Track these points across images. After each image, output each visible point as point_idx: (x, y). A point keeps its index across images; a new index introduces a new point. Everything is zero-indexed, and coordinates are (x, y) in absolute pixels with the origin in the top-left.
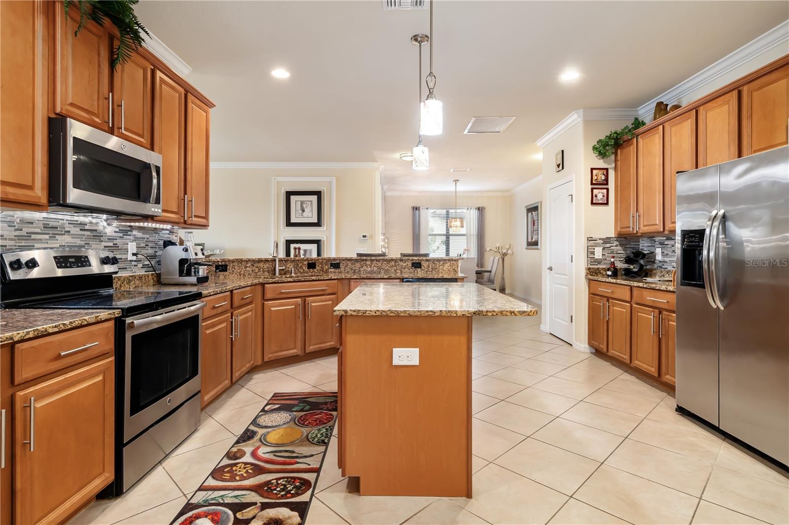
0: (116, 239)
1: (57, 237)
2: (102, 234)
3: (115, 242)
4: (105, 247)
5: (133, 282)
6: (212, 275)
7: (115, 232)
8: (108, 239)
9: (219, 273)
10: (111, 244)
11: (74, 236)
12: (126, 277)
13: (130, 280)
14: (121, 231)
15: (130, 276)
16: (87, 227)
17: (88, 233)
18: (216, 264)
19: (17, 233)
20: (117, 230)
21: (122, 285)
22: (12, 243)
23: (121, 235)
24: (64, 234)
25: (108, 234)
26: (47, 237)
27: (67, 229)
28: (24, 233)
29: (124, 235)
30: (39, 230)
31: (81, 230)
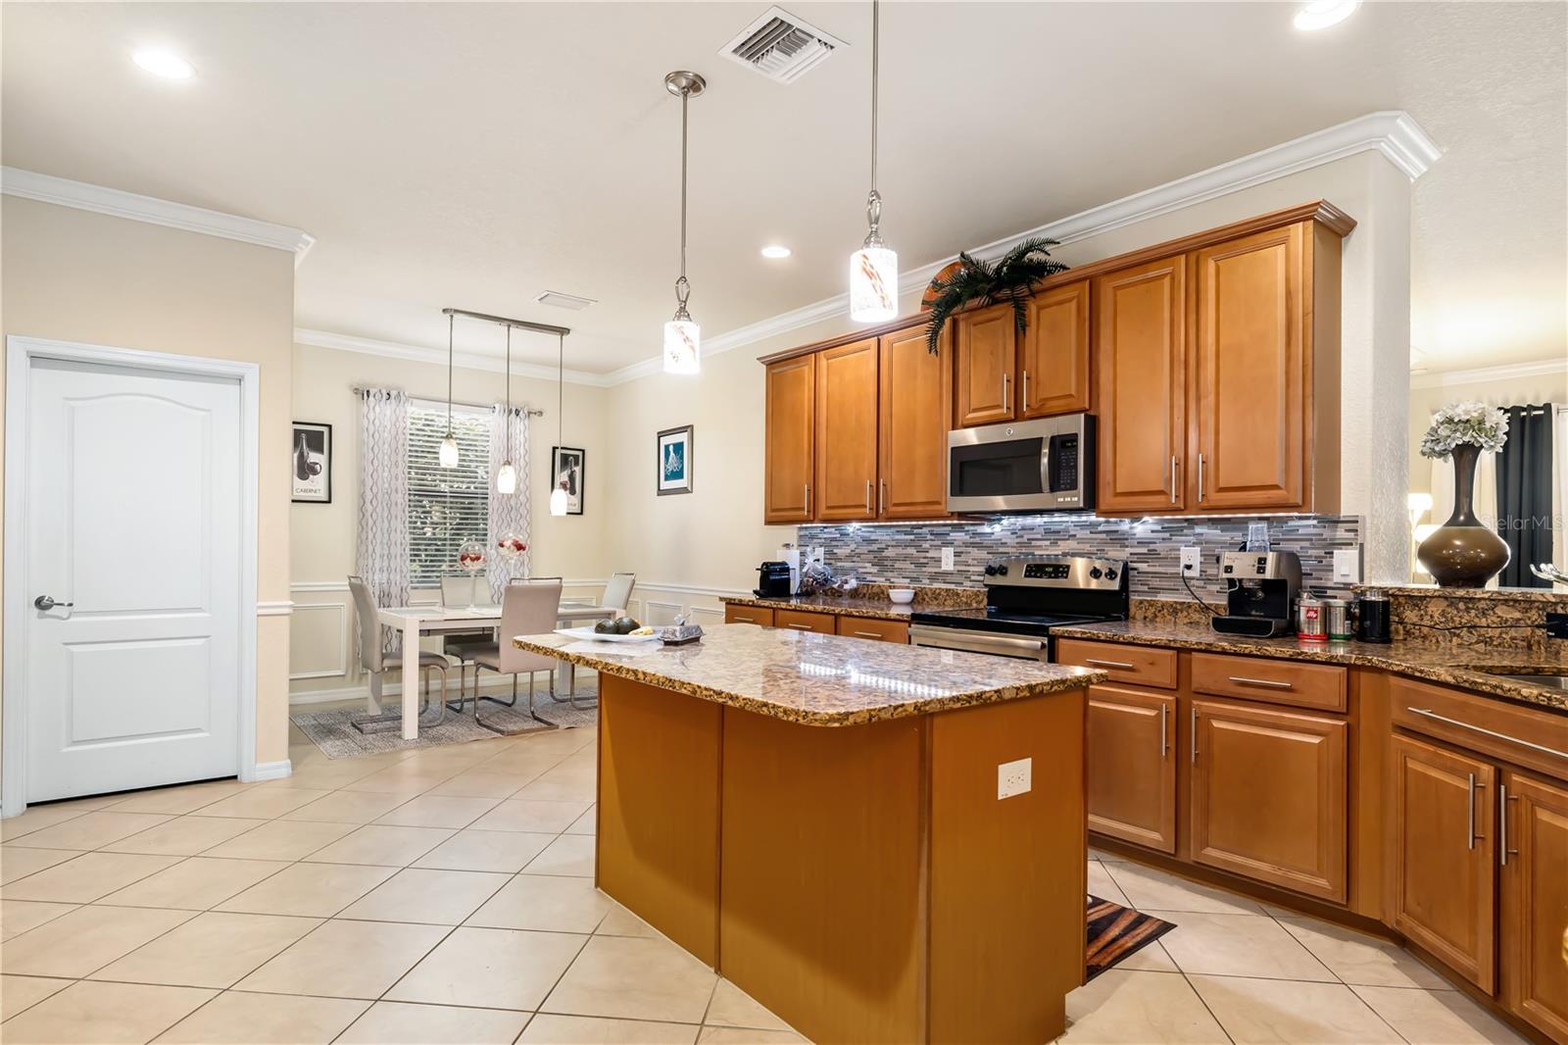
0: (1155, 543)
1: (1059, 542)
2: (1126, 537)
3: (1152, 547)
4: (1131, 554)
5: (1185, 613)
6: (1539, 643)
7: (1152, 532)
8: (1138, 543)
9: (1559, 641)
10: (1144, 550)
11: (1081, 541)
12: (1167, 602)
13: (1176, 608)
14: (1164, 530)
15: (1176, 602)
16: (1100, 529)
17: (1104, 536)
18: (1549, 610)
19: (1018, 540)
20: (1159, 528)
21: (1159, 615)
22: (1014, 550)
23: (1167, 535)
24: (1068, 539)
25: (1137, 536)
26: (1048, 543)
27: (1072, 533)
28: (1025, 539)
29: (1171, 535)
30: (1039, 536)
31: (1091, 533)
